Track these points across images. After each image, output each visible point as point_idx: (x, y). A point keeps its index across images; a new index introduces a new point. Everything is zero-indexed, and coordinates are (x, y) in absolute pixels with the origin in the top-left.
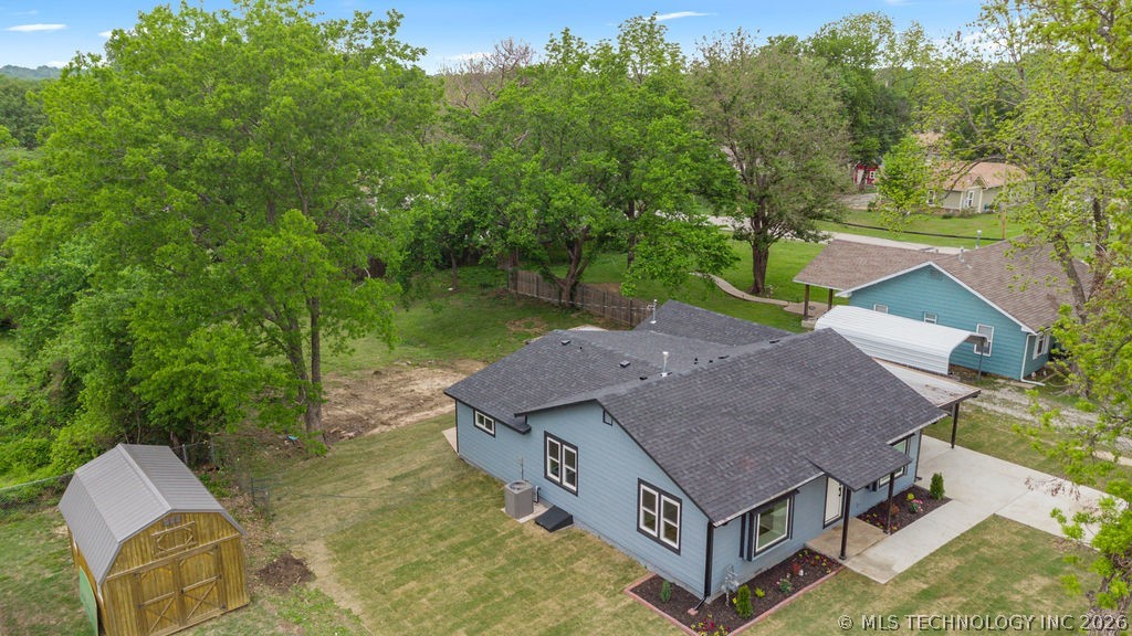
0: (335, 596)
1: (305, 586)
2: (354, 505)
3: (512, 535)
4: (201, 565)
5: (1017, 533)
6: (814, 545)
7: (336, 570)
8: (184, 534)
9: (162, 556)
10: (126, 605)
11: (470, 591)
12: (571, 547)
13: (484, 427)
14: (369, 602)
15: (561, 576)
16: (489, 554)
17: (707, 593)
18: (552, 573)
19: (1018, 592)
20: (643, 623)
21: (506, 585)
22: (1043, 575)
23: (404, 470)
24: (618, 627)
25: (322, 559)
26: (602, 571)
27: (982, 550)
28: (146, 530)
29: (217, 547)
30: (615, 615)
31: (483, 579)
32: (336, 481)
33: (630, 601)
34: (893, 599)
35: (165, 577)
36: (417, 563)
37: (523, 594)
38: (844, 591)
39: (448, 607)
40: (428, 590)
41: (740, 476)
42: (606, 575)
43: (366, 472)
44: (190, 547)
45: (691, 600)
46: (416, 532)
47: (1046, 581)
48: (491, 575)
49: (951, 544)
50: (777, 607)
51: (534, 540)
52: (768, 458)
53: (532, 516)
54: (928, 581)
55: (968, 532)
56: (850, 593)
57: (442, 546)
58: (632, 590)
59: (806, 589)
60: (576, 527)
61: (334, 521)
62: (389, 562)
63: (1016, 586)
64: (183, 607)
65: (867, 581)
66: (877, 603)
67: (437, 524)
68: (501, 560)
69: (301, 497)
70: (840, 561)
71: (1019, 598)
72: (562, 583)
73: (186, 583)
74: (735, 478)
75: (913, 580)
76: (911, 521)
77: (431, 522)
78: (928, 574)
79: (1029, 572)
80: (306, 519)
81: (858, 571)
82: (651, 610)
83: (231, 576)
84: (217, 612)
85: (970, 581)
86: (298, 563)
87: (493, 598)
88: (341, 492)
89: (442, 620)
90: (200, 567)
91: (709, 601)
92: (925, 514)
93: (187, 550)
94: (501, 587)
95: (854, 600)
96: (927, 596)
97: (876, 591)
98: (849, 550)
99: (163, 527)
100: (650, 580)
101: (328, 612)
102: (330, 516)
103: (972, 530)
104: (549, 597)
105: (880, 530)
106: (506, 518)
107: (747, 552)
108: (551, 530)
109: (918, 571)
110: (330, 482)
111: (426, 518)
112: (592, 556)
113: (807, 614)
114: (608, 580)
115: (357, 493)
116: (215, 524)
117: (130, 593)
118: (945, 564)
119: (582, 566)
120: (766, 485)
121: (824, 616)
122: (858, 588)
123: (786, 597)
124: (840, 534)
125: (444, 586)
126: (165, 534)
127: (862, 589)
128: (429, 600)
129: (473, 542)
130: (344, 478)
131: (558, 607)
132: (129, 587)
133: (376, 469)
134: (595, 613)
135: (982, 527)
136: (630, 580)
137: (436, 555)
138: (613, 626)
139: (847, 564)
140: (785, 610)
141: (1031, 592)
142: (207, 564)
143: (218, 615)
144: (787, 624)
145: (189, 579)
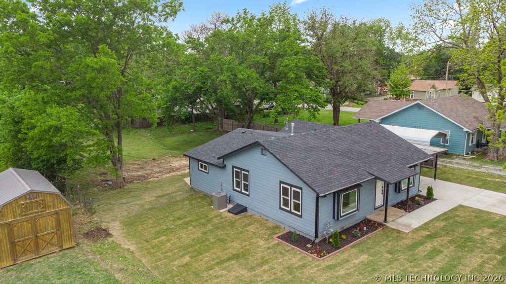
0: (122, 243)
1: (106, 239)
2: (137, 207)
3: (216, 217)
4: (47, 222)
5: (473, 212)
6: (370, 217)
7: (123, 233)
8: (38, 204)
9: (25, 215)
10: (4, 240)
11: (193, 240)
12: (246, 221)
13: (203, 170)
14: (140, 245)
15: (241, 233)
16: (205, 225)
17: (316, 236)
18: (236, 231)
19: (478, 235)
20: (283, 251)
21: (212, 237)
22: (488, 228)
23: (163, 194)
24: (270, 253)
25: (117, 229)
26: (262, 230)
27: (456, 218)
28: (16, 200)
29: (57, 213)
30: (269, 248)
31: (200, 235)
32: (128, 198)
33: (277, 242)
34: (413, 239)
35: (27, 227)
36: (166, 229)
37: (221, 240)
38: (387, 236)
39: (181, 247)
40: (171, 240)
41: (332, 176)
42: (264, 231)
43: (144, 195)
44: (41, 212)
45: (308, 241)
46: (167, 217)
47: (491, 231)
48: (204, 233)
49: (440, 216)
50: (353, 243)
51: (227, 219)
52: (346, 170)
53: (227, 209)
54: (430, 232)
55: (448, 211)
56: (390, 237)
57: (180, 222)
58: (277, 237)
59: (368, 235)
60: (249, 213)
61: (125, 213)
62: (152, 229)
63: (476, 232)
64: (37, 245)
65: (399, 232)
66: (405, 240)
67: (178, 214)
68: (210, 227)
69: (110, 204)
70: (384, 223)
71: (478, 237)
72: (241, 235)
73: (39, 231)
74: (329, 177)
75: (422, 231)
76: (418, 208)
77: (175, 213)
78: (430, 228)
79: (481, 227)
80: (112, 213)
81: (394, 228)
82: (288, 246)
83: (65, 230)
84: (57, 249)
85: (452, 231)
86: (104, 230)
87: (205, 243)
88: (131, 202)
89: (177, 252)
90: (48, 223)
91: (317, 241)
92: (425, 204)
93: (40, 213)
94: (209, 238)
95: (393, 240)
96: (431, 237)
97: (404, 236)
98: (388, 219)
99: (26, 199)
100: (287, 233)
101: (117, 250)
102: (123, 212)
103: (450, 211)
104: (234, 241)
105: (403, 211)
106: (213, 210)
107: (336, 216)
108: (236, 214)
109: (425, 227)
110: (125, 198)
111: (173, 212)
112: (256, 224)
113: (369, 246)
114: (265, 233)
115: (139, 203)
116: (56, 201)
117: (7, 234)
118: (438, 224)
119: (251, 229)
120: (345, 181)
121: (378, 246)
122: (395, 234)
123: (357, 239)
124: (384, 213)
125: (180, 238)
126: (27, 203)
127: (396, 235)
128: (171, 244)
129: (196, 220)
130: (133, 197)
131: (239, 245)
132: (6, 231)
133: (149, 193)
134: (258, 248)
135: (455, 209)
136: (277, 233)
137: (177, 226)
138: (267, 253)
139: (388, 225)
140: (358, 244)
141: (484, 235)
142: (51, 222)
143: (57, 251)
144: (359, 250)
145: (41, 230)
